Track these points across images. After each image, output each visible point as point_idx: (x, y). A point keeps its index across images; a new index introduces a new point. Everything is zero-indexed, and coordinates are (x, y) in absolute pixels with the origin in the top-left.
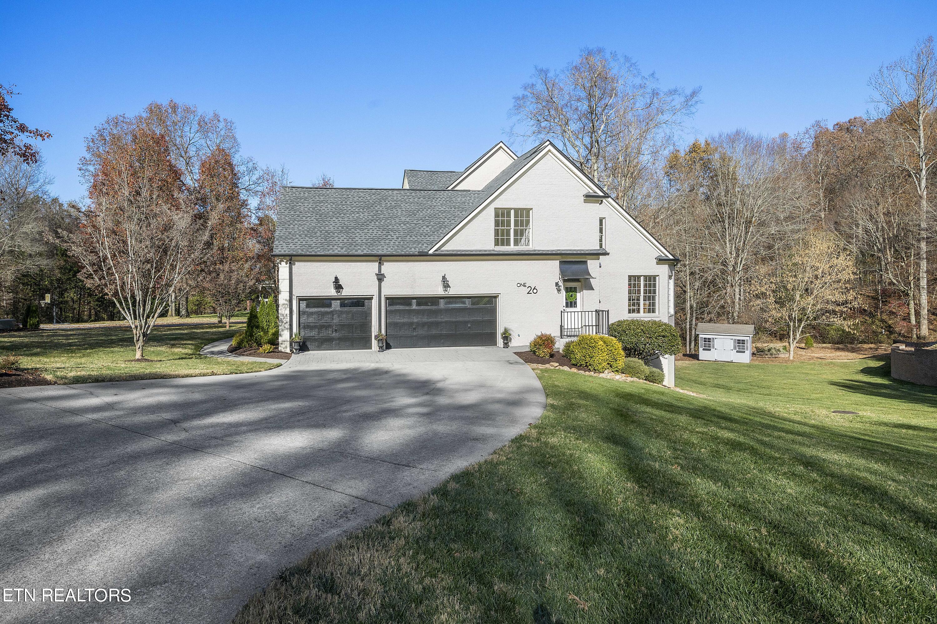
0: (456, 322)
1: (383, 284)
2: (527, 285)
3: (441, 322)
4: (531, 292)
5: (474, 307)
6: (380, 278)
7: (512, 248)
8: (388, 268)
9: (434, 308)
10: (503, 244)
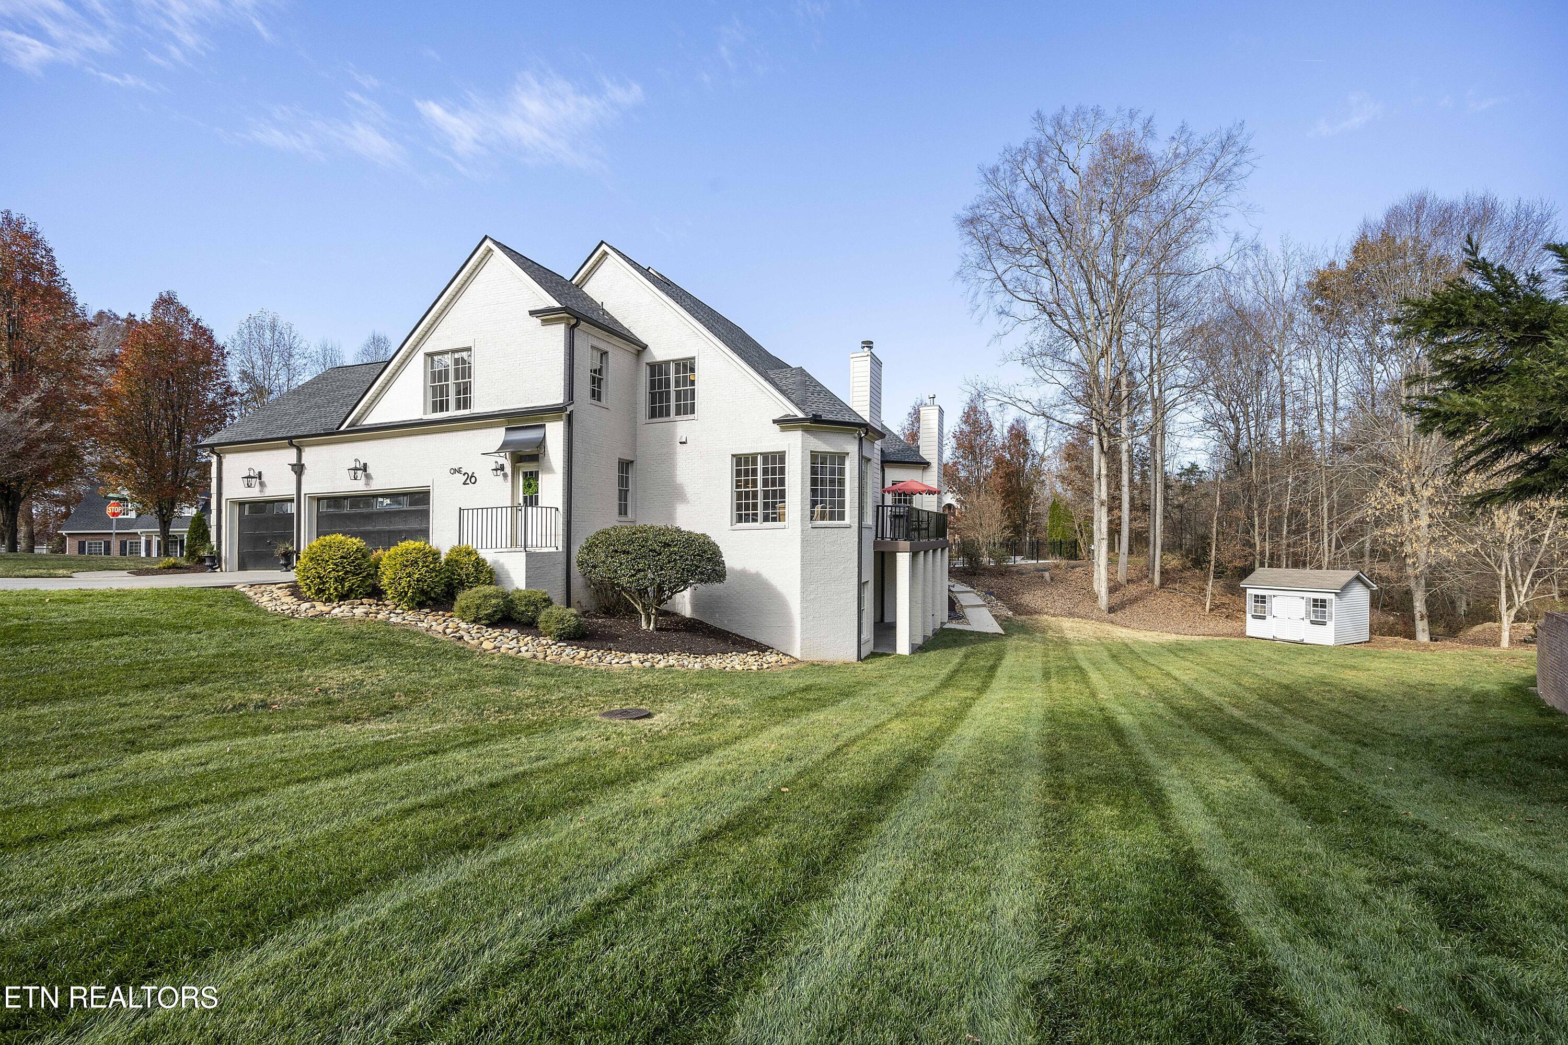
0: (389, 532)
1: (304, 478)
2: (463, 471)
3: (373, 532)
4: (468, 481)
5: (413, 508)
6: (299, 469)
7: (453, 412)
8: (311, 455)
9: (364, 511)
10: (441, 410)
